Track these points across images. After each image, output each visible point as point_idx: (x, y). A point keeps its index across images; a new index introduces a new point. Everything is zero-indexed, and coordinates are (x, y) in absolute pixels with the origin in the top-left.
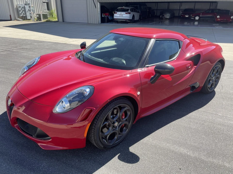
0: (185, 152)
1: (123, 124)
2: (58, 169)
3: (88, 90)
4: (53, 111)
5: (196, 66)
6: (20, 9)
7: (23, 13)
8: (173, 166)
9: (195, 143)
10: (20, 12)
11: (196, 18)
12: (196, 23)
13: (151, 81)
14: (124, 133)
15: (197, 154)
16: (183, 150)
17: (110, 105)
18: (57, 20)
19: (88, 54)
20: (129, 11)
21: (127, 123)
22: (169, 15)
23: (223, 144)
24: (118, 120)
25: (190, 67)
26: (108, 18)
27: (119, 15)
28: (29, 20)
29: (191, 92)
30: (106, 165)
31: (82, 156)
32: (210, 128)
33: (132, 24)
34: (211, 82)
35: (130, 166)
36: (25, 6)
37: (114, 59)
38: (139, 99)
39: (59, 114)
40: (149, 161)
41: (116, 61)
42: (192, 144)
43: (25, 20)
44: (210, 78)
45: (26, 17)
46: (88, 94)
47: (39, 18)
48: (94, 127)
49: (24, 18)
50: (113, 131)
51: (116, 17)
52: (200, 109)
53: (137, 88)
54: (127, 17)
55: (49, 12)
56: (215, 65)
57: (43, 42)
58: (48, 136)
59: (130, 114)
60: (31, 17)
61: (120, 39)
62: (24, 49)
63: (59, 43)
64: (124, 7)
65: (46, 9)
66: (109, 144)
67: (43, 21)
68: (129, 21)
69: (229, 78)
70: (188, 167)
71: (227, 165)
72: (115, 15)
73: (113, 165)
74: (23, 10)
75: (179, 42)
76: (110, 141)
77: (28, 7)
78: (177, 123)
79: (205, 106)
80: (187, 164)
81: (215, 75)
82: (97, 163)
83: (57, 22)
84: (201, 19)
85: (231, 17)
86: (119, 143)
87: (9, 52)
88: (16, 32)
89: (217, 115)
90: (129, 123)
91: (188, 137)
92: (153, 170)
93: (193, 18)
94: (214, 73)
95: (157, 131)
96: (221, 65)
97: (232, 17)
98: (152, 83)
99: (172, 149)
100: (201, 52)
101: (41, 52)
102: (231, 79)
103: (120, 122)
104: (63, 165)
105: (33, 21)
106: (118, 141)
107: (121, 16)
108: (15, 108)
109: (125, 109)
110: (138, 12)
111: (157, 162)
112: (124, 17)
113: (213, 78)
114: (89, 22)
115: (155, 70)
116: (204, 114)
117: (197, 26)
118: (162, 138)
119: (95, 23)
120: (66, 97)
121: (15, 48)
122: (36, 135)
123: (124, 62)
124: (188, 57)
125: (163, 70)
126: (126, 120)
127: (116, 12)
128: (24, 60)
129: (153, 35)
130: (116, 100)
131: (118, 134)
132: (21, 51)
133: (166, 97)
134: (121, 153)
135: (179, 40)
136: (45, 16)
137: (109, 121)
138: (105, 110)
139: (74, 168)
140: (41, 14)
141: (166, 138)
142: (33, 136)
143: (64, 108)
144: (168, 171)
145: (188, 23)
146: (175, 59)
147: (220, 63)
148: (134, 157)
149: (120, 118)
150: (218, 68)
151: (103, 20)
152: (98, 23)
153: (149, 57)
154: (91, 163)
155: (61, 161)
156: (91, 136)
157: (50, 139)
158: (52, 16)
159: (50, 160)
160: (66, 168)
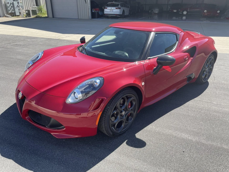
0: (187, 137)
1: (129, 114)
2: (71, 156)
3: (98, 81)
4: (66, 102)
5: (192, 58)
6: (8, 5)
7: (12, 10)
8: (177, 149)
9: (194, 128)
10: (9, 8)
11: (184, 12)
12: (184, 18)
13: (154, 72)
14: (130, 122)
15: (197, 139)
16: (185, 136)
17: (119, 95)
18: (47, 16)
19: (89, 48)
20: (119, 6)
21: (132, 112)
22: (158, 10)
23: (220, 129)
24: (125, 110)
25: (187, 59)
26: (98, 13)
27: (109, 11)
28: (18, 16)
29: (188, 82)
30: (115, 151)
32: (207, 115)
33: (123, 19)
34: (205, 72)
35: (138, 151)
36: (13, 2)
37: (117, 52)
38: (143, 89)
39: (71, 104)
40: (155, 146)
41: (119, 54)
42: (192, 130)
43: (14, 16)
44: (204, 69)
45: (15, 13)
46: (98, 85)
47: (28, 14)
48: (105, 115)
49: (13, 15)
50: (120, 119)
51: (106, 12)
52: (196, 99)
53: (141, 78)
54: (117, 12)
55: (38, 7)
56: (209, 57)
57: (36, 38)
58: (62, 125)
59: (135, 104)
60: (20, 13)
61: (120, 33)
62: (18, 45)
63: (53, 39)
64: (114, 2)
65: (35, 5)
66: (117, 132)
67: (32, 17)
68: (119, 17)
69: (219, 70)
70: (191, 149)
71: (225, 147)
72: (105, 10)
73: (122, 151)
74: (11, 6)
75: (176, 35)
76: (117, 129)
77: (17, 3)
78: (176, 112)
79: (200, 96)
80: (190, 148)
81: (209, 66)
82: (107, 150)
84: (188, 13)
85: (217, 12)
86: (126, 131)
87: (3, 49)
88: (7, 29)
89: (213, 103)
90: (134, 112)
91: (188, 124)
92: (159, 154)
93: (181, 13)
94: (208, 64)
95: (158, 120)
96: (214, 57)
97: (219, 12)
98: (154, 74)
99: (174, 135)
100: (197, 44)
101: (35, 49)
102: (222, 70)
103: (127, 111)
104: (76, 153)
105: (22, 17)
106: (124, 129)
107: (111, 11)
108: (26, 101)
109: (132, 99)
110: (128, 7)
111: (162, 146)
112: (115, 12)
113: (207, 69)
114: (80, 18)
115: (157, 62)
116: (200, 102)
117: (185, 20)
118: (164, 125)
119: (86, 18)
120: (78, 88)
121: (9, 45)
122: (49, 125)
123: (127, 55)
124: (185, 49)
125: (165, 61)
126: (132, 110)
127: (106, 7)
128: (20, 56)
129: (153, 29)
130: (124, 90)
131: (125, 122)
132: (15, 47)
133: (164, 89)
134: (128, 140)
135: (176, 33)
136: (34, 12)
137: (118, 110)
138: (115, 99)
139: (86, 154)
140: (30, 10)
141: (168, 125)
142: (46, 126)
143: (76, 98)
144: (172, 153)
145: (176, 18)
146: (174, 51)
147: (213, 55)
148: (141, 143)
149: (127, 107)
150: (211, 60)
151: (94, 16)
152: (88, 18)
153: (150, 50)
154: (101, 150)
155: (73, 149)
156: (102, 124)
157: (63, 128)
158: (41, 11)
159: (63, 149)
160: (79, 155)
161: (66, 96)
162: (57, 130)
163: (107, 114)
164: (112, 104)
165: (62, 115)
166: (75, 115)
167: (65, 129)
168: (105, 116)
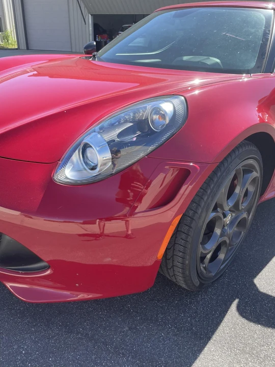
2: (74, 361)
14: (236, 242)
18: (17, 47)
24: (232, 209)
26: (106, 43)
31: (137, 313)
48: (186, 229)
50: (220, 238)
55: (2, 34)
66: (208, 275)
73: (236, 337)
82: (188, 334)
83: (17, 49)
90: (249, 216)
103: (234, 212)
104: (88, 346)
109: (253, 176)
114: (74, 50)
123: (218, 61)
127: (120, 32)
131: (228, 245)
134: (240, 299)
139: (123, 354)
149: (239, 200)
154: (168, 333)
155: (78, 333)
156: (172, 256)
157: (44, 269)
158: (8, 41)
159: (45, 331)
160: (100, 358)
161: (56, 160)
162: (22, 274)
163: (192, 225)
164: (211, 192)
165: (40, 223)
166: (80, 223)
167: (48, 272)
168: (186, 232)
